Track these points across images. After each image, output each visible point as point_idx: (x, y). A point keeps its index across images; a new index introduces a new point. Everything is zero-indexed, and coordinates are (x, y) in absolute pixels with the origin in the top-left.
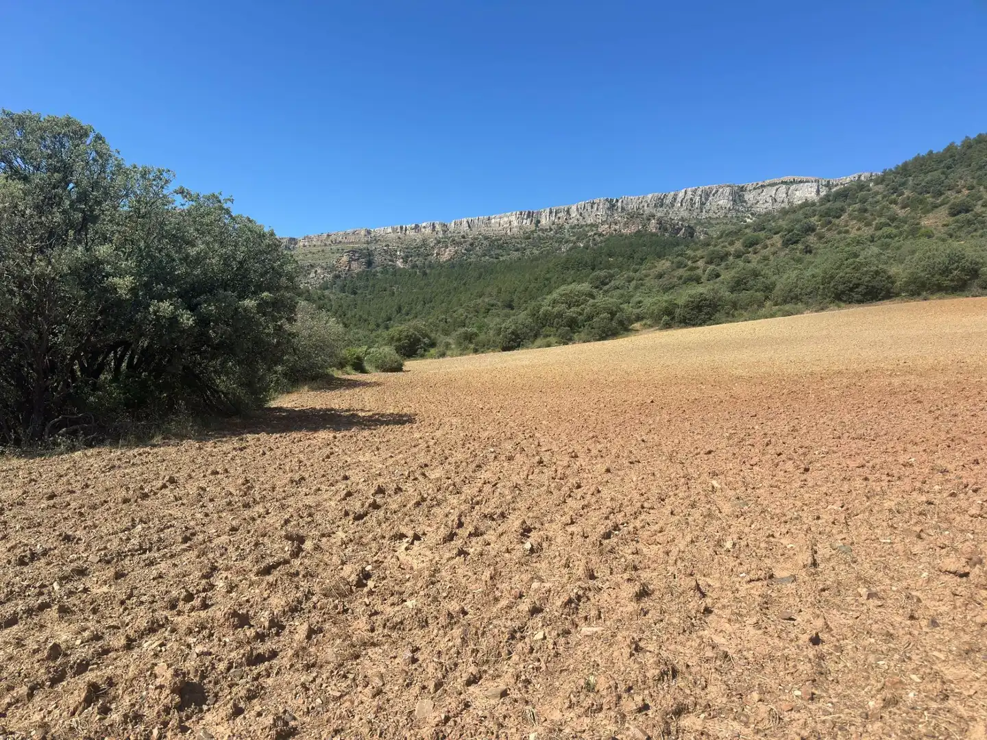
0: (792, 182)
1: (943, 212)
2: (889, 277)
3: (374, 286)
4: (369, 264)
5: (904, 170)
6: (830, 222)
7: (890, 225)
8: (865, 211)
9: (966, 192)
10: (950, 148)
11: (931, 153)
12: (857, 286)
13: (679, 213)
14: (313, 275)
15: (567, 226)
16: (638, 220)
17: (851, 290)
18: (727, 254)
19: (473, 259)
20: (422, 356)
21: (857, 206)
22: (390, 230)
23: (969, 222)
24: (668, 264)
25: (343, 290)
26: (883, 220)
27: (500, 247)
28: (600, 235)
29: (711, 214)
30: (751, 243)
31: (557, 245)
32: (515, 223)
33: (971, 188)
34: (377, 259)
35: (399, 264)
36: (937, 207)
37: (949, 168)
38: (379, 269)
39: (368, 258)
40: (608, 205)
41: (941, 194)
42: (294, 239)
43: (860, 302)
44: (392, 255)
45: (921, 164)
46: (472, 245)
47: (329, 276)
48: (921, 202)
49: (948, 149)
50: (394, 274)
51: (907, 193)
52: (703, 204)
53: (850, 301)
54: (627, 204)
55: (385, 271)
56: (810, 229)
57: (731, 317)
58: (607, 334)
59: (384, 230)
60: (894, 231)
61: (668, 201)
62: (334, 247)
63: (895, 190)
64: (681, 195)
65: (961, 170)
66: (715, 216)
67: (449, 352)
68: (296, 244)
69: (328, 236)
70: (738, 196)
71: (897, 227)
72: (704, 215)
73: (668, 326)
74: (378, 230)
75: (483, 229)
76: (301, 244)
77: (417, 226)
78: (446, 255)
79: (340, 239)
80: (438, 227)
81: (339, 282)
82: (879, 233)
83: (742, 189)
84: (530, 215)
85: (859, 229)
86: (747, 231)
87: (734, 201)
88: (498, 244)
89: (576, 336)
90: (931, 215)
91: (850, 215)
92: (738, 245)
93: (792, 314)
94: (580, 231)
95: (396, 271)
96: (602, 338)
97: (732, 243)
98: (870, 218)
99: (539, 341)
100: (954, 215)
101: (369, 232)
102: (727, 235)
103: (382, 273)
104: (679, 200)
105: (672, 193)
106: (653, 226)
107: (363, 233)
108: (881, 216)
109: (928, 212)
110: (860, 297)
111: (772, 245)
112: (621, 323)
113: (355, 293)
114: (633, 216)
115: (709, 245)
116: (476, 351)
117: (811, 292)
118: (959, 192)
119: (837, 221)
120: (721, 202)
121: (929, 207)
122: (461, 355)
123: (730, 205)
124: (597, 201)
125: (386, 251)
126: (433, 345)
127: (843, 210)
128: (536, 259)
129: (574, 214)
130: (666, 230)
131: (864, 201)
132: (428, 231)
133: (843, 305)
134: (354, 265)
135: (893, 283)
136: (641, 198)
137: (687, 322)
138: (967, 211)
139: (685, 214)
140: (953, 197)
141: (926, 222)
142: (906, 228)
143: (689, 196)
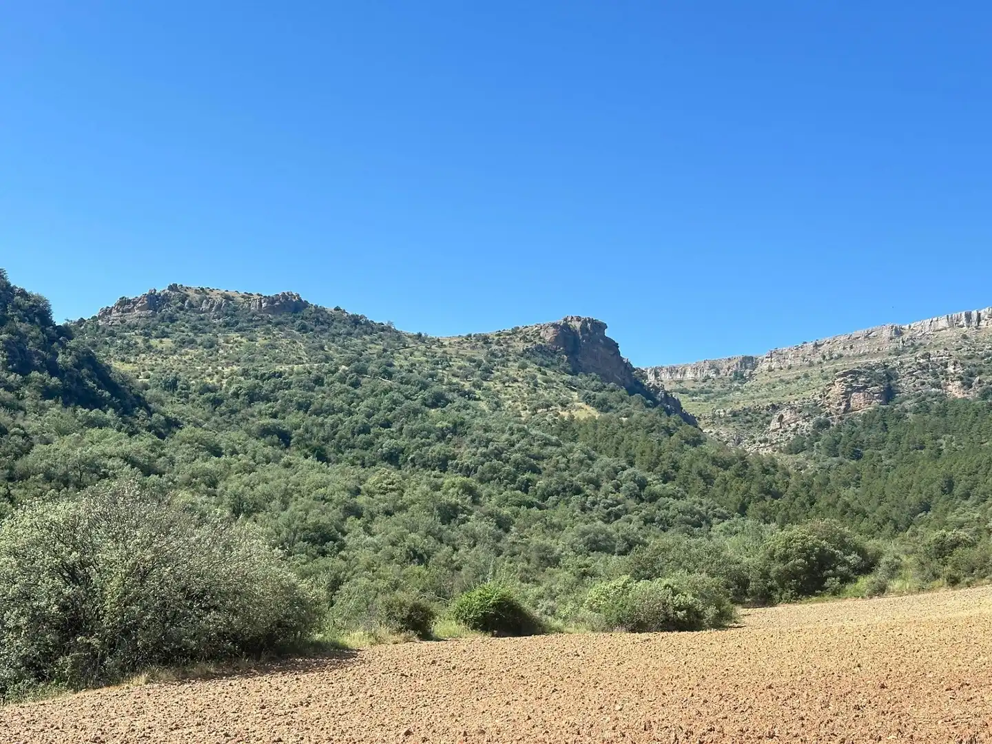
3: (897, 439)
4: (889, 394)
14: (774, 424)
20: (836, 593)
22: (943, 323)
25: (833, 450)
34: (906, 384)
35: (955, 390)
38: (908, 404)
39: (885, 382)
42: (751, 359)
44: (937, 371)
47: (807, 426)
50: (943, 412)
55: (923, 408)
59: (932, 325)
62: (828, 367)
67: (896, 584)
68: (754, 367)
69: (816, 346)
74: (918, 327)
76: (765, 366)
79: (838, 351)
81: (825, 436)
95: (946, 408)
103: (916, 411)
107: (886, 333)
113: (857, 456)
116: (954, 582)
122: (921, 589)
125: (924, 368)
126: (868, 566)
134: (857, 399)
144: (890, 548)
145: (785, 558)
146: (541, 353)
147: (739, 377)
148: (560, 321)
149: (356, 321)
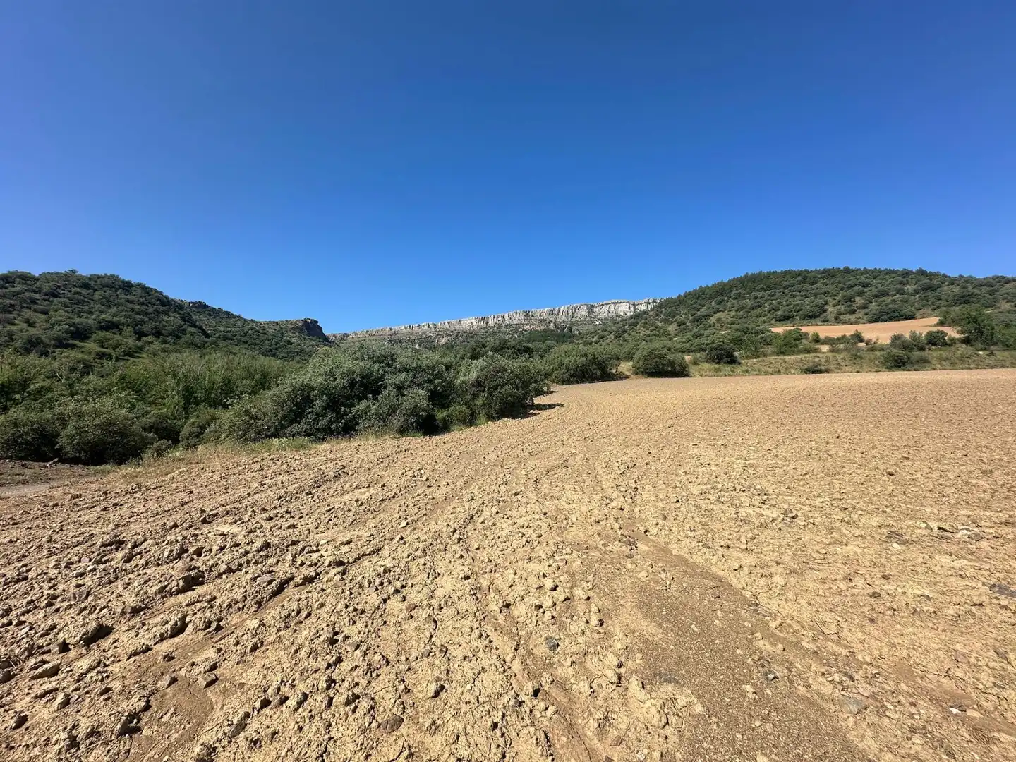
0: (617, 303)
1: (675, 324)
6: (633, 328)
8: (646, 323)
9: (684, 316)
10: (680, 296)
13: (562, 318)
15: (503, 325)
16: (544, 324)
19: (458, 344)
21: (643, 321)
22: (403, 328)
26: (653, 328)
28: (525, 331)
29: (578, 319)
32: (475, 323)
34: (404, 344)
35: (417, 347)
36: (673, 322)
37: (678, 305)
39: (399, 344)
40: (524, 314)
41: (674, 317)
42: (346, 334)
44: (413, 342)
46: (457, 336)
48: (667, 320)
49: (678, 297)
51: (662, 316)
52: (573, 314)
54: (535, 313)
59: (400, 327)
61: (555, 312)
62: (371, 338)
63: (658, 315)
64: (562, 309)
65: (682, 306)
66: (579, 320)
68: (347, 336)
69: (367, 332)
70: (591, 309)
72: (574, 320)
74: (397, 328)
75: (457, 327)
76: (351, 337)
77: (419, 325)
78: (443, 342)
79: (374, 333)
80: (431, 326)
82: (652, 333)
83: (592, 306)
84: (483, 319)
87: (589, 312)
88: (470, 335)
90: (671, 326)
91: (640, 325)
94: (513, 328)
97: (593, 337)
98: (648, 326)
101: (391, 329)
104: (561, 311)
105: (557, 308)
106: (552, 327)
107: (388, 329)
108: (652, 326)
111: (610, 338)
114: (541, 321)
118: (681, 316)
119: (635, 328)
120: (582, 313)
121: (670, 322)
123: (587, 314)
124: (518, 311)
125: (409, 340)
127: (638, 323)
129: (507, 318)
130: (558, 328)
131: (646, 319)
132: (426, 327)
136: (541, 311)
139: (564, 318)
140: (679, 319)
141: (669, 329)
142: (661, 331)
143: (566, 310)
146: (297, 329)
147: (342, 339)
148: (303, 318)
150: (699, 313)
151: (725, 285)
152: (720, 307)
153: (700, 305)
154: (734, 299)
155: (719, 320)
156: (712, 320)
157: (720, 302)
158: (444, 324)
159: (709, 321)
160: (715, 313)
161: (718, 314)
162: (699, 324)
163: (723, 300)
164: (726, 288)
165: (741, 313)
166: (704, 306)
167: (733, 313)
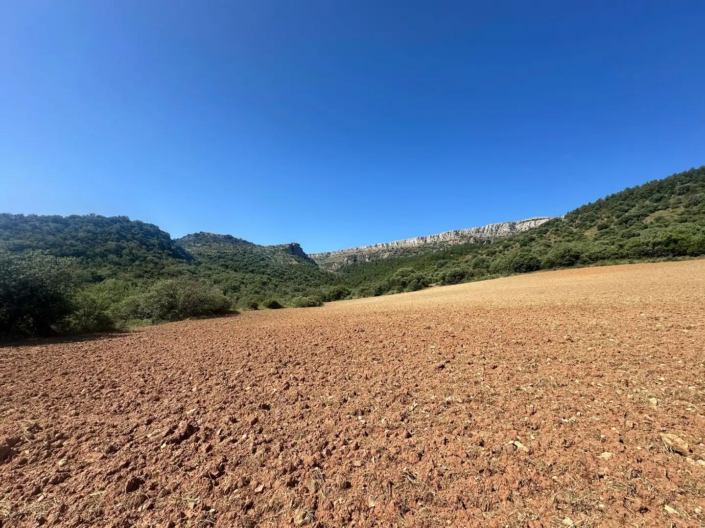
0: (538, 219)
1: (595, 228)
2: (538, 260)
3: (356, 269)
4: (355, 261)
5: (577, 212)
6: (542, 236)
7: (569, 236)
8: (558, 230)
9: (606, 219)
10: (599, 201)
11: (590, 203)
12: (522, 265)
13: (487, 235)
14: (333, 266)
15: (438, 242)
16: (465, 239)
17: (520, 267)
18: (496, 252)
19: (396, 257)
20: (343, 299)
21: (554, 228)
22: (365, 247)
23: (607, 233)
24: (471, 256)
25: (344, 271)
26: (566, 234)
27: (408, 252)
28: (450, 245)
29: (500, 235)
30: (506, 247)
31: (431, 250)
32: (416, 242)
33: (608, 217)
34: (358, 259)
35: (367, 260)
36: (591, 227)
37: (598, 209)
38: (359, 263)
39: (354, 258)
40: (455, 233)
41: (594, 221)
42: (330, 252)
43: (525, 272)
44: (364, 256)
45: (585, 209)
46: (396, 251)
47: (339, 266)
48: (584, 225)
49: (597, 202)
51: (577, 221)
52: (497, 231)
53: (521, 272)
54: (463, 232)
55: (361, 263)
56: (533, 239)
57: (469, 280)
58: (417, 288)
59: (364, 247)
60: (571, 238)
61: (481, 230)
63: (572, 221)
64: (487, 227)
65: (603, 210)
66: (502, 235)
67: (354, 297)
68: (330, 254)
69: (342, 251)
70: (512, 226)
71: (573, 237)
72: (498, 235)
73: (443, 284)
74: (361, 248)
75: (403, 245)
76: (332, 254)
77: (376, 245)
78: (386, 256)
79: (346, 252)
80: (385, 245)
81: (343, 268)
82: (564, 239)
83: (514, 224)
84: (422, 238)
85: (555, 238)
86: (505, 241)
87: (511, 229)
88: (407, 251)
89: (405, 289)
90: (589, 230)
91: (551, 232)
92: (501, 248)
93: (494, 278)
94: (442, 244)
95: (366, 263)
96: (415, 290)
97: (498, 247)
98: (560, 233)
99: (390, 292)
100: (599, 230)
101: (357, 249)
102: (496, 243)
103: (360, 264)
104: (486, 229)
105: (483, 227)
106: (472, 241)
107: (355, 249)
108: (565, 232)
109: (587, 229)
110: (524, 270)
111: (516, 247)
112: (423, 283)
113: (349, 272)
114: (463, 237)
115: (488, 248)
116: (364, 297)
117: (504, 268)
118: (602, 219)
119: (545, 235)
120: (505, 230)
121: (588, 227)
122: (358, 298)
123: (509, 230)
124: (450, 231)
125: (362, 256)
126: (349, 294)
127: (547, 230)
128: (423, 256)
129: (441, 237)
130: (478, 242)
131: (557, 226)
132: (381, 246)
133: (517, 273)
134: (349, 261)
135: (540, 263)
136: (469, 230)
137: (450, 283)
138: (606, 228)
139: (488, 235)
140: (599, 222)
141: (587, 234)
142: (576, 237)
143: (490, 227)
144: (353, 290)
145: (334, 292)
146: (286, 250)
148: (290, 243)
149: (245, 241)
150: (627, 214)
151: (661, 182)
152: (660, 205)
153: (628, 205)
154: (679, 194)
155: (658, 220)
156: (648, 220)
157: (658, 200)
158: (393, 243)
159: (644, 221)
160: (652, 212)
161: (657, 213)
162: (628, 226)
163: (662, 197)
164: (665, 184)
165: (695, 209)
166: (634, 206)
167: (682, 209)
